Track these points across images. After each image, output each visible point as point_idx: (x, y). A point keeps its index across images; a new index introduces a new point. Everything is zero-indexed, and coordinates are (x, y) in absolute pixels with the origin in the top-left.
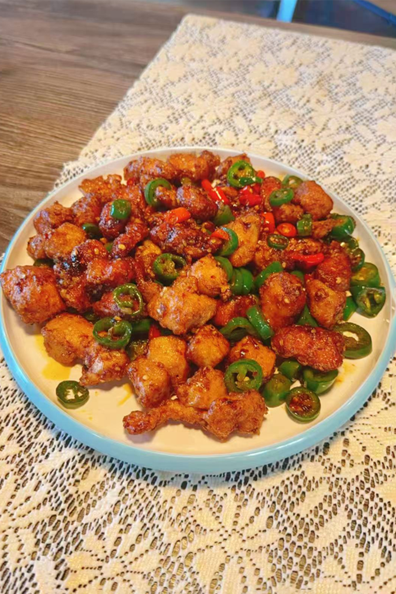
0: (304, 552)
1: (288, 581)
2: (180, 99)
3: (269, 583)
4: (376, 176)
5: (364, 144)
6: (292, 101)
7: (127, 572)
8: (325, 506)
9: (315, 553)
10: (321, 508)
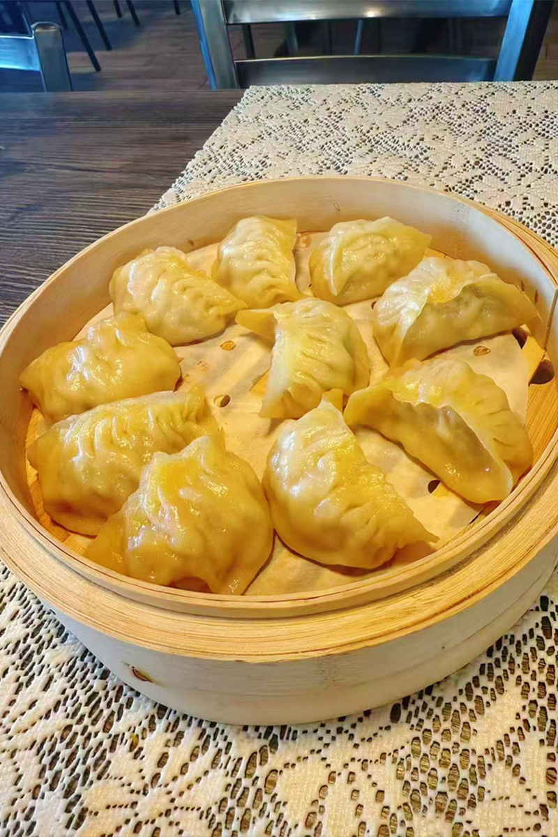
0: (455, 759)
1: (432, 809)
2: (253, 163)
3: (400, 815)
4: (521, 213)
5: (502, 177)
6: (400, 143)
7: (176, 808)
8: (484, 681)
9: (473, 760)
10: (477, 686)
